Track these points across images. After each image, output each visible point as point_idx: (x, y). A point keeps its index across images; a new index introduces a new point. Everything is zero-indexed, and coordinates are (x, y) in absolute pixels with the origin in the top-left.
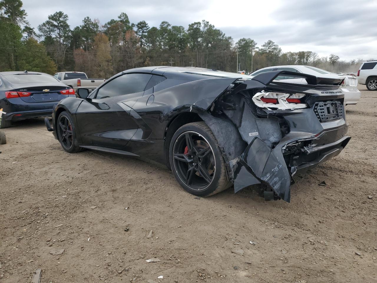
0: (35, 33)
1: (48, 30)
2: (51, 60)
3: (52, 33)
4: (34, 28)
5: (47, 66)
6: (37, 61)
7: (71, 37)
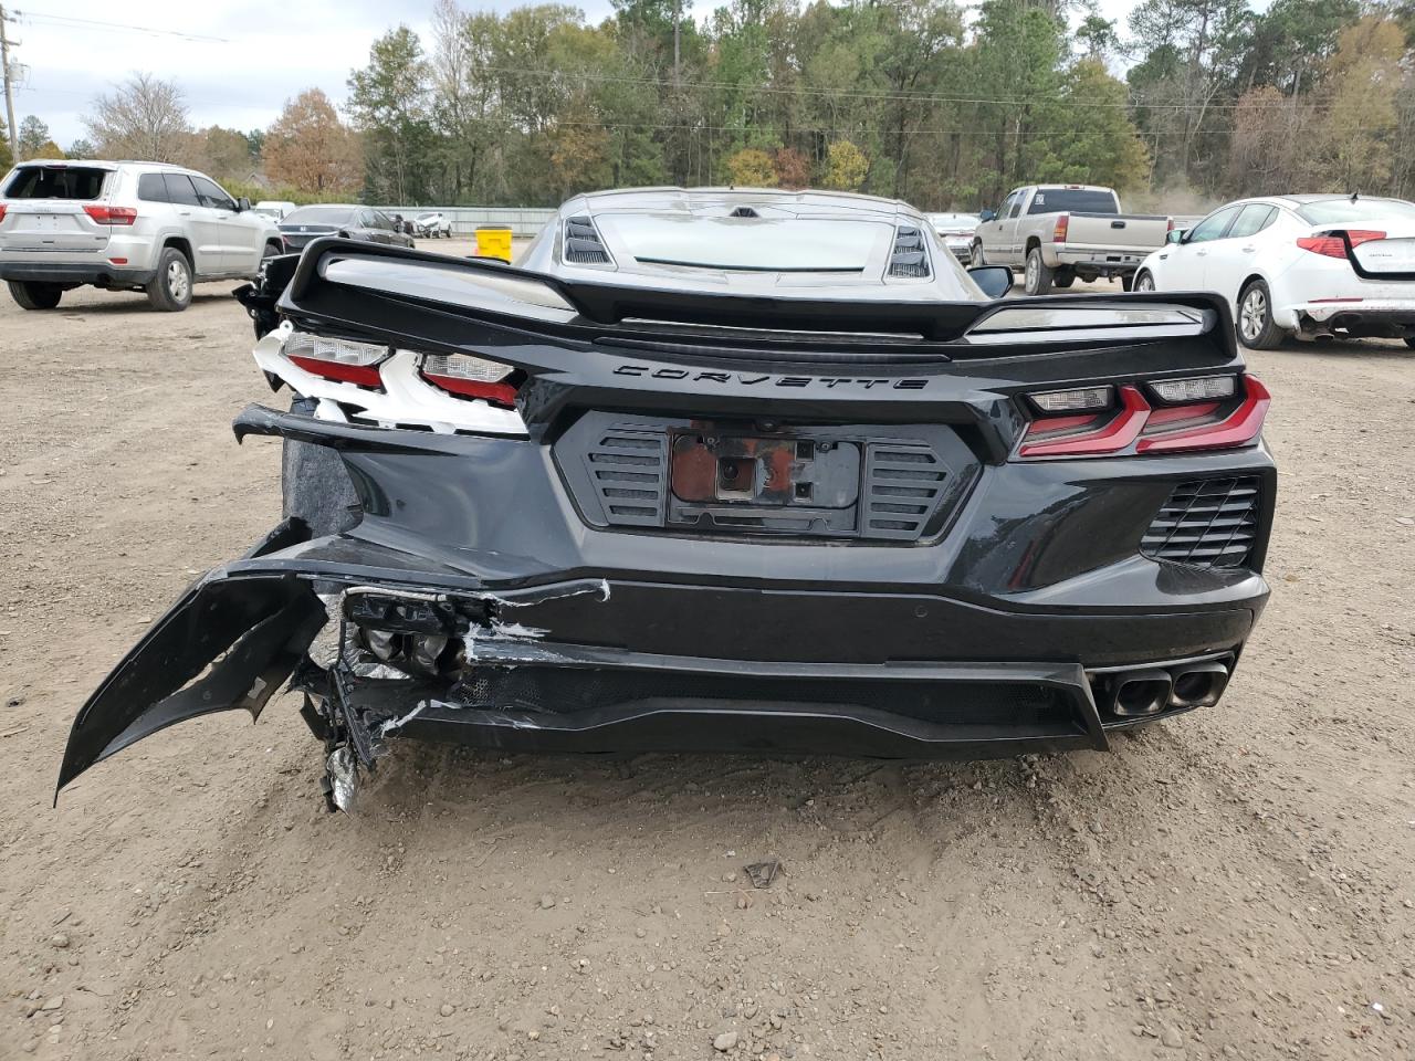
0: (1114, 39)
1: (1161, 22)
2: (1138, 136)
3: (1174, 32)
4: (1115, 21)
5: (1116, 161)
6: (1085, 144)
7: (1249, 43)
